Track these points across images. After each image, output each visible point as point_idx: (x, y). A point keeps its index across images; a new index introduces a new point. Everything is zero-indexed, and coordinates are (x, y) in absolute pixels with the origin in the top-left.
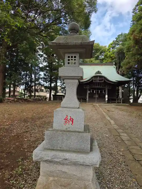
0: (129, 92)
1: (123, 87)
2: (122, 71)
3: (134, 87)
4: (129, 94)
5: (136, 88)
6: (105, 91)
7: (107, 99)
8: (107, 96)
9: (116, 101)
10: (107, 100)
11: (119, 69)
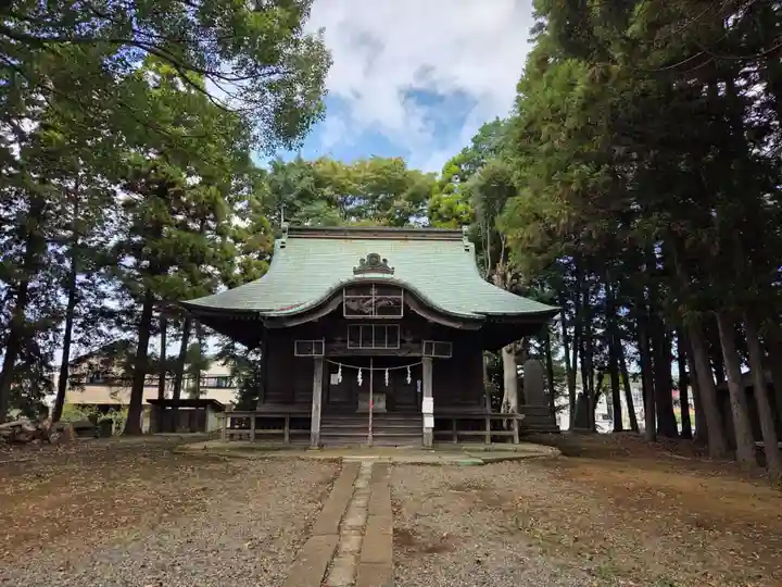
0: (551, 380)
1: (518, 353)
2: (509, 276)
3: (571, 352)
4: (551, 386)
5: (579, 360)
6: (417, 374)
7: (429, 422)
8: (428, 405)
9: (488, 432)
10: (434, 429)
11: (494, 267)
